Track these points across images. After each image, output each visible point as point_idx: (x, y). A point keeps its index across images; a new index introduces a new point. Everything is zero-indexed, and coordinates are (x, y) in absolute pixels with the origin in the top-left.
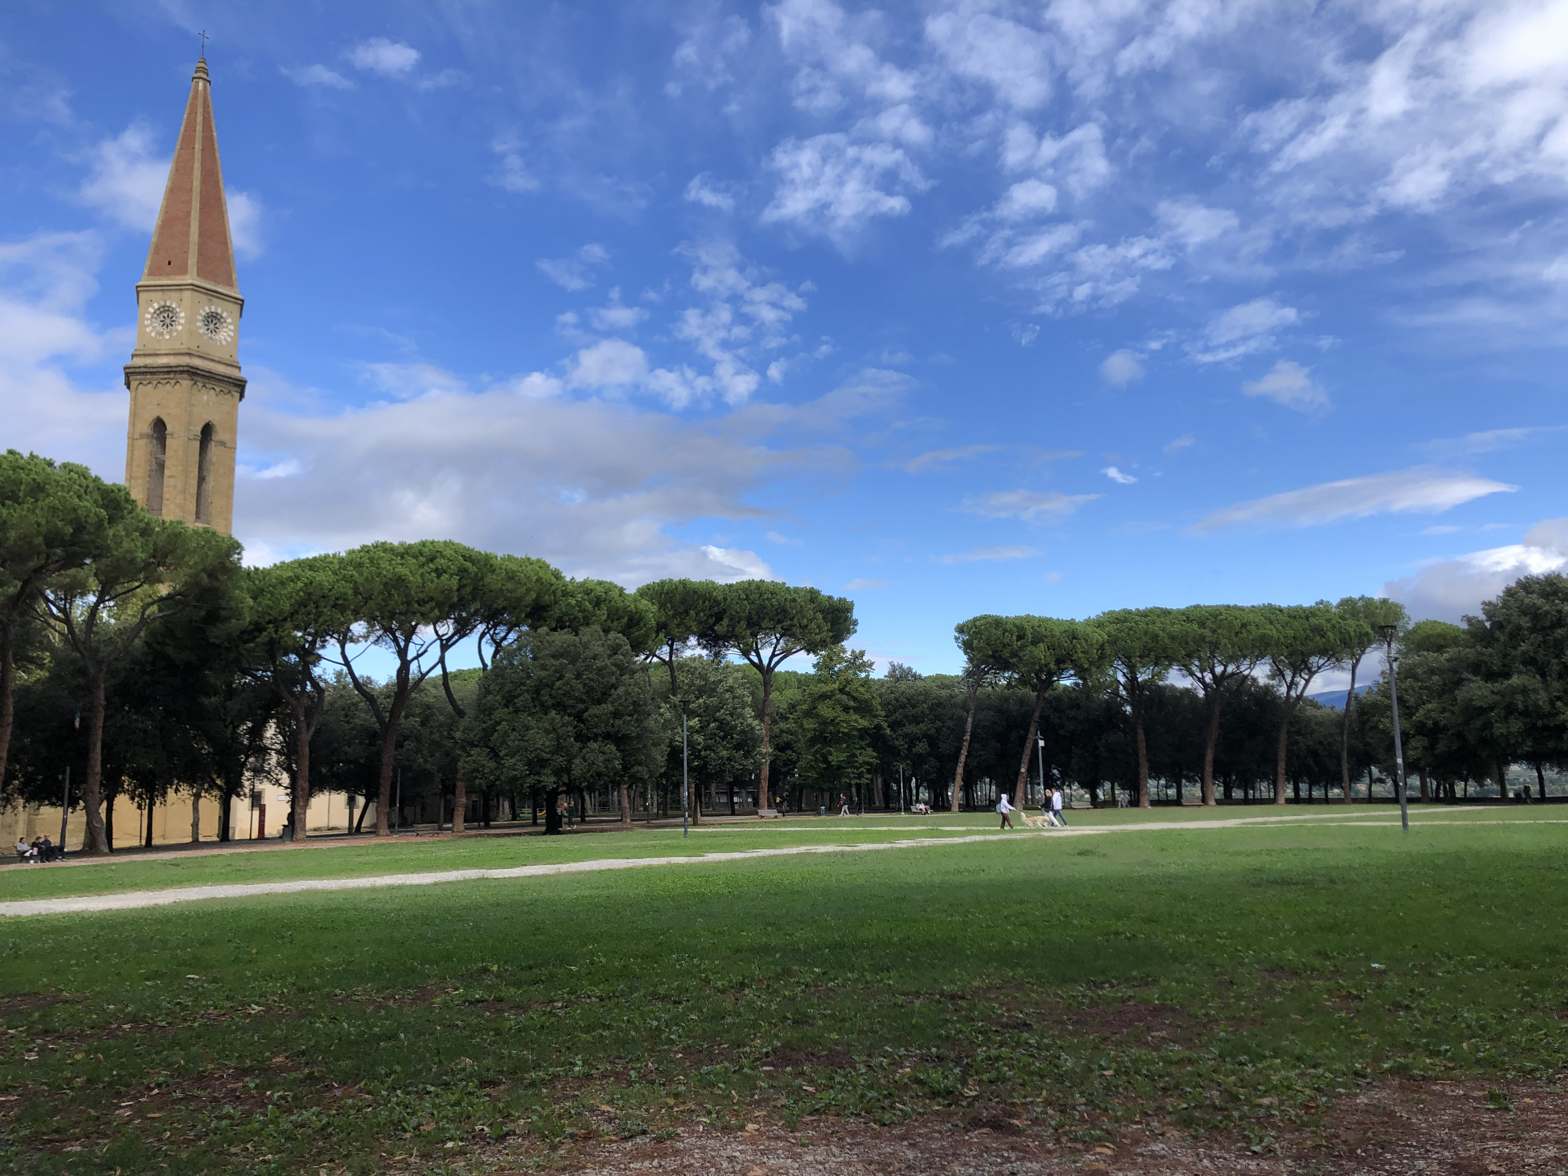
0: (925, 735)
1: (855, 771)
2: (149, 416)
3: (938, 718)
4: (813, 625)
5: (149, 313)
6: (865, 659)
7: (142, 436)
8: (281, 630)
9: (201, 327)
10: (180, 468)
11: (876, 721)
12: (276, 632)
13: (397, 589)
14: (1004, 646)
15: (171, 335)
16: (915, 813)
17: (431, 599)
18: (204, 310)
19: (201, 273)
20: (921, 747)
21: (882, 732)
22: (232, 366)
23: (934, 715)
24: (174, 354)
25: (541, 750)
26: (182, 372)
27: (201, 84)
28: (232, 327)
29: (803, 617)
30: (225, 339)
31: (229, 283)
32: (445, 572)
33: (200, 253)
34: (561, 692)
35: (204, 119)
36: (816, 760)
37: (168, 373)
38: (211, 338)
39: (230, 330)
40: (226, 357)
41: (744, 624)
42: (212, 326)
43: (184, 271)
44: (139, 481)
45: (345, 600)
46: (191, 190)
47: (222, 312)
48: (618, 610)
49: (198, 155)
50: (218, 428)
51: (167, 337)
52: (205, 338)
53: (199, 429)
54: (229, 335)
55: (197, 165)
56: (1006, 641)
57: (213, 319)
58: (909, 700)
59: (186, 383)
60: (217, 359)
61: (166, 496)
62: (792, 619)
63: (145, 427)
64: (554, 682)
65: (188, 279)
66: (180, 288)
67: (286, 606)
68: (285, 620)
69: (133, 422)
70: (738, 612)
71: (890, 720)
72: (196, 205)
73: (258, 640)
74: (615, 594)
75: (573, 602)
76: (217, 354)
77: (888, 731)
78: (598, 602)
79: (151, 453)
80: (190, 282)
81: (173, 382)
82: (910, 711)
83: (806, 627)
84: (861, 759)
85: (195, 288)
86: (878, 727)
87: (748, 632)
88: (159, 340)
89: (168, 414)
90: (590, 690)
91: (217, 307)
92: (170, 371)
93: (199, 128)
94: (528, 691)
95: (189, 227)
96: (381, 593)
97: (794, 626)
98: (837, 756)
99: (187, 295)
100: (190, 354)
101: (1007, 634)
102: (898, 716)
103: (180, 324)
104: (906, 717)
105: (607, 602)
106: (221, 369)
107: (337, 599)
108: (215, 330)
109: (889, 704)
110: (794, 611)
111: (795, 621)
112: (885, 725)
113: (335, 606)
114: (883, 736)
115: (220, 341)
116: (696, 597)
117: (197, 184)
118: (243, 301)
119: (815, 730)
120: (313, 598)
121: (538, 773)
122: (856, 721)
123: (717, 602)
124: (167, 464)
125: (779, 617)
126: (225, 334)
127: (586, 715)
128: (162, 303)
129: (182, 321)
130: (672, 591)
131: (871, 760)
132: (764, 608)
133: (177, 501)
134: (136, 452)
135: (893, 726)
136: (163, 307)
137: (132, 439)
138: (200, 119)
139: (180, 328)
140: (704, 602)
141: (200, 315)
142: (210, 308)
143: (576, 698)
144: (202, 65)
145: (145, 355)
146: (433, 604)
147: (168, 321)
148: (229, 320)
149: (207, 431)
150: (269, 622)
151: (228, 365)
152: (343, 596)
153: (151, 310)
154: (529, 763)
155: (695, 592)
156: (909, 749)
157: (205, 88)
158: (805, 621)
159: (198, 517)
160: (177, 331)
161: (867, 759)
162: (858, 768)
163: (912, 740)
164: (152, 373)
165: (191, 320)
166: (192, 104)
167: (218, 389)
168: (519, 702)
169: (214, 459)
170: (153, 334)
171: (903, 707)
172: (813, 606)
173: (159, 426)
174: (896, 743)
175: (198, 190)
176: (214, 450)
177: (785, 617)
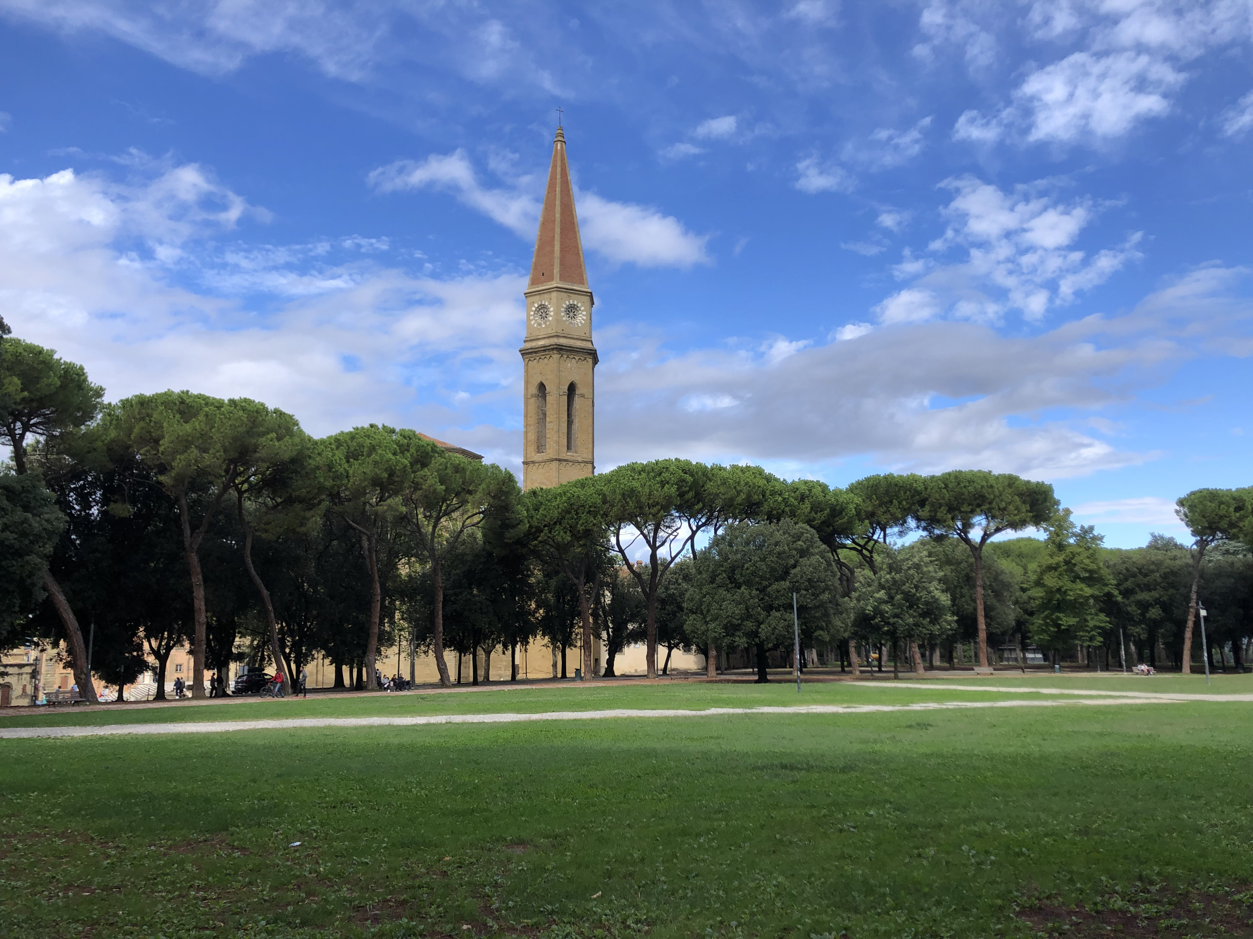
0: (1157, 601)
1: (1087, 634)
2: (535, 382)
3: (1172, 585)
4: (1011, 508)
5: (532, 311)
6: (1095, 533)
7: (532, 396)
8: (553, 531)
9: (564, 316)
10: (555, 416)
11: (1106, 589)
12: (550, 532)
13: (631, 498)
14: (1221, 517)
15: (545, 324)
16: (1137, 674)
17: (658, 503)
18: (565, 304)
19: (562, 278)
20: (1155, 613)
21: (1114, 599)
22: (586, 340)
23: (1167, 583)
24: (549, 337)
25: (731, 616)
26: (553, 349)
27: (559, 145)
28: (584, 313)
29: (1002, 500)
30: (581, 322)
31: (582, 282)
32: (668, 483)
33: (562, 264)
34: (748, 571)
35: (562, 169)
36: (1047, 624)
37: (545, 351)
38: (571, 323)
39: (584, 315)
40: (581, 334)
41: (944, 509)
42: (571, 314)
43: (551, 279)
44: (532, 427)
45: (595, 507)
46: (554, 221)
47: (578, 303)
48: (820, 503)
49: (558, 196)
50: (579, 385)
51: (544, 326)
52: (567, 323)
53: (566, 387)
54: (583, 319)
55: (558, 203)
56: (1221, 513)
57: (572, 310)
58: (1140, 570)
59: (556, 356)
60: (575, 337)
61: (548, 436)
62: (990, 503)
63: (534, 390)
64: (744, 564)
65: (554, 284)
66: (549, 291)
67: (555, 514)
68: (555, 523)
69: (526, 388)
70: (938, 500)
71: (1121, 588)
72: (558, 230)
73: (539, 539)
74: (817, 491)
75: (780, 499)
76: (576, 334)
77: (1119, 598)
78: (802, 498)
79: (538, 407)
80: (555, 285)
81: (548, 357)
82: (1140, 579)
83: (1005, 509)
84: (1091, 624)
85: (559, 289)
86: (1109, 595)
87: (950, 516)
88: (539, 329)
89: (547, 379)
90: (773, 570)
91: (574, 300)
92: (546, 349)
93: (559, 176)
94: (725, 571)
95: (554, 247)
96: (620, 501)
97: (993, 508)
98: (1067, 621)
99: (554, 294)
100: (557, 336)
101: (1222, 506)
102: (1128, 584)
103: (551, 316)
104: (1139, 586)
105: (810, 498)
106: (579, 344)
107: (590, 507)
108: (574, 317)
109: (1120, 573)
110: (992, 496)
111: (994, 505)
112: (1116, 593)
113: (589, 512)
114: (1117, 603)
115: (577, 324)
116: (897, 489)
117: (558, 215)
118: (591, 293)
119: (1042, 598)
120: (575, 507)
121: (733, 635)
122: (1081, 590)
123: (917, 492)
124: (547, 413)
125: (978, 501)
126: (581, 318)
127: (769, 589)
128: (540, 303)
129: (552, 314)
130: (876, 485)
131: (1103, 625)
132: (963, 494)
133: (555, 439)
134: (529, 408)
135: (1126, 593)
136: (541, 305)
137: (526, 399)
138: (559, 169)
139: (551, 318)
140: (905, 493)
141: (563, 307)
142: (569, 302)
143: (761, 577)
144: (559, 131)
145: (531, 340)
146: (659, 507)
147: (544, 315)
148: (582, 308)
149: (572, 388)
150: (545, 526)
151: (583, 340)
152: (594, 505)
153: (534, 309)
154: (725, 627)
155: (896, 485)
156: (1143, 614)
157: (562, 147)
158: (1004, 503)
159: (569, 448)
160: (549, 321)
161: (1098, 624)
162: (1089, 632)
163: (1144, 606)
164: (536, 352)
165: (557, 313)
166: (554, 160)
167: (577, 358)
168: (718, 580)
169: (577, 407)
170: (535, 326)
171: (1134, 576)
172: (1010, 490)
173: (542, 387)
174: (1129, 609)
175: (559, 219)
176: (577, 400)
177: (984, 501)
